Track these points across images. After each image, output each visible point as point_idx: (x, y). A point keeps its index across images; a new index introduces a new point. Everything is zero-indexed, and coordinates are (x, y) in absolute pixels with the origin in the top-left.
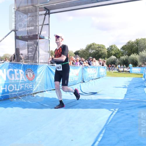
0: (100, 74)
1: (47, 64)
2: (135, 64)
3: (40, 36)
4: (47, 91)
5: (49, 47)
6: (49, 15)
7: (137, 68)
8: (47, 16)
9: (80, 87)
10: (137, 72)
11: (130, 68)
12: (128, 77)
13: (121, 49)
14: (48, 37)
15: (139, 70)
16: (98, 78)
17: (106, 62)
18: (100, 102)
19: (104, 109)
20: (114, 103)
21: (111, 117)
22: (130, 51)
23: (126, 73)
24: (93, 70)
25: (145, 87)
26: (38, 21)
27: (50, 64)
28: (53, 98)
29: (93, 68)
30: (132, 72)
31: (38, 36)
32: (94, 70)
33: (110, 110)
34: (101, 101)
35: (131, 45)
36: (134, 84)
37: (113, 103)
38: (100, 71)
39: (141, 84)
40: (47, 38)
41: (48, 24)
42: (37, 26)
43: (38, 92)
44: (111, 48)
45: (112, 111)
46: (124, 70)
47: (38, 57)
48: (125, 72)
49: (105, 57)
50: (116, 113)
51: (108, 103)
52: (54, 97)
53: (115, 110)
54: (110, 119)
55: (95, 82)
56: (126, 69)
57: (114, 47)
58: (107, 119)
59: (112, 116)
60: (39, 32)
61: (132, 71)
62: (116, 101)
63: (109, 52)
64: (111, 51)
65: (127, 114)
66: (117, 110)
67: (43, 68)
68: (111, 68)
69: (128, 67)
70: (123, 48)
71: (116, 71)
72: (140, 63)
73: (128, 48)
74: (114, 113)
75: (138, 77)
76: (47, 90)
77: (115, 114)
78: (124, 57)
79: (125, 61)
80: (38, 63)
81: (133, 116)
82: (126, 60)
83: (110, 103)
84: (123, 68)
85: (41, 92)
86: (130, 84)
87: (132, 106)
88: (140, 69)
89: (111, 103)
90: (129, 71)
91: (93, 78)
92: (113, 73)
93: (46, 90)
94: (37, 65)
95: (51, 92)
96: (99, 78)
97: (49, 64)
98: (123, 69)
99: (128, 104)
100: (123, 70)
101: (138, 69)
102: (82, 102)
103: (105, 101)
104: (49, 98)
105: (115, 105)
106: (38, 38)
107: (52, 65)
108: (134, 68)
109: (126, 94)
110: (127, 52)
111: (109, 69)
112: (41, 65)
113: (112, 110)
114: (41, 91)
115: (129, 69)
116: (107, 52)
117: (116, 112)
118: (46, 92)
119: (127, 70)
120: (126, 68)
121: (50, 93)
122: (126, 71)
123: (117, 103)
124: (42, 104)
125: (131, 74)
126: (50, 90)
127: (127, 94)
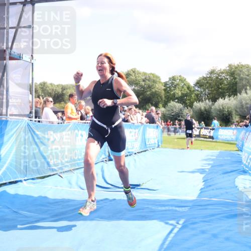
0: (147, 143)
1: (26, 119)
2: (226, 120)
3: (10, 54)
4: (25, 180)
5: (32, 78)
6: (33, 5)
7: (230, 129)
8: (29, 7)
9: (103, 171)
10: (229, 138)
11: (213, 129)
12: (208, 149)
13: (195, 85)
14: (30, 57)
15: (234, 135)
16: (142, 152)
17: (160, 115)
18: (147, 206)
19: (155, 221)
20: (177, 209)
21: (170, 239)
22: (215, 92)
23: (206, 139)
24: (131, 132)
25: (245, 172)
26: (8, 18)
27: (34, 119)
28: (40, 197)
29: (130, 128)
30: (217, 138)
31: (8, 52)
32: (133, 134)
33: (167, 223)
34: (148, 204)
35: (217, 78)
36: (221, 165)
37: (174, 208)
38: (147, 136)
39: (235, 165)
40: (26, 57)
41: (29, 27)
42: (4, 28)
43: (5, 184)
44: (173, 83)
45: (172, 225)
46: (201, 134)
47: (5, 100)
48: (202, 139)
49: (159, 102)
50: (180, 229)
51: (164, 208)
52: (43, 195)
53: (178, 223)
54: (167, 242)
55: (135, 160)
56: (204, 132)
57: (180, 80)
58: (161, 242)
59: (172, 235)
60: (10, 44)
61: (219, 137)
62: (182, 204)
63: (168, 92)
64: (173, 88)
65: (203, 232)
66: (181, 222)
67: (16, 126)
68: (172, 128)
69: (211, 128)
70: (199, 84)
71: (184, 135)
72: (236, 118)
73: (210, 84)
74: (176, 230)
75: (230, 149)
76: (26, 178)
77: (178, 231)
78: (201, 103)
79: (204, 114)
80: (7, 115)
81: (215, 236)
82: (206, 110)
83: (167, 208)
84: (198, 128)
85: (11, 183)
86: (212, 166)
87: (213, 215)
88: (235, 131)
89: (171, 208)
90: (212, 135)
91: (130, 151)
92: (176, 140)
93: (22, 179)
94: (3, 121)
95: (34, 183)
96: (145, 151)
97: (32, 117)
98: (198, 130)
99: (206, 209)
100: (198, 133)
101: (232, 131)
102: (105, 206)
103: (157, 203)
104: (33, 197)
105: (179, 211)
106: (7, 57)
107: (39, 122)
108: (223, 130)
109: (202, 189)
110: (209, 94)
111: (169, 130)
112: (13, 120)
113: (171, 222)
114: (12, 180)
115: (212, 132)
116: (165, 90)
117: (179, 226)
118: (24, 182)
119: (208, 134)
120: (205, 129)
121: (32, 185)
122: (205, 137)
123: (183, 208)
124: (15, 212)
125: (216, 142)
126: (33, 179)
127: (204, 188)
